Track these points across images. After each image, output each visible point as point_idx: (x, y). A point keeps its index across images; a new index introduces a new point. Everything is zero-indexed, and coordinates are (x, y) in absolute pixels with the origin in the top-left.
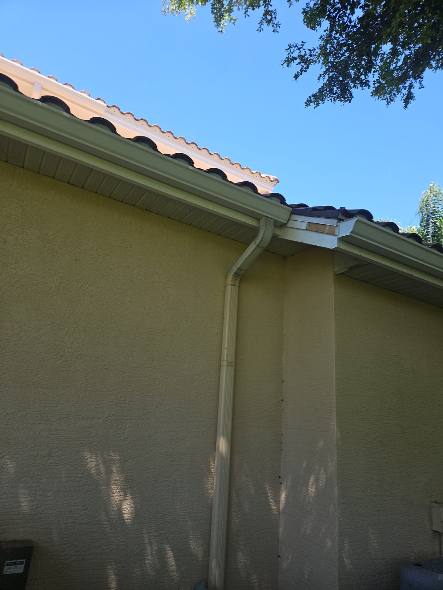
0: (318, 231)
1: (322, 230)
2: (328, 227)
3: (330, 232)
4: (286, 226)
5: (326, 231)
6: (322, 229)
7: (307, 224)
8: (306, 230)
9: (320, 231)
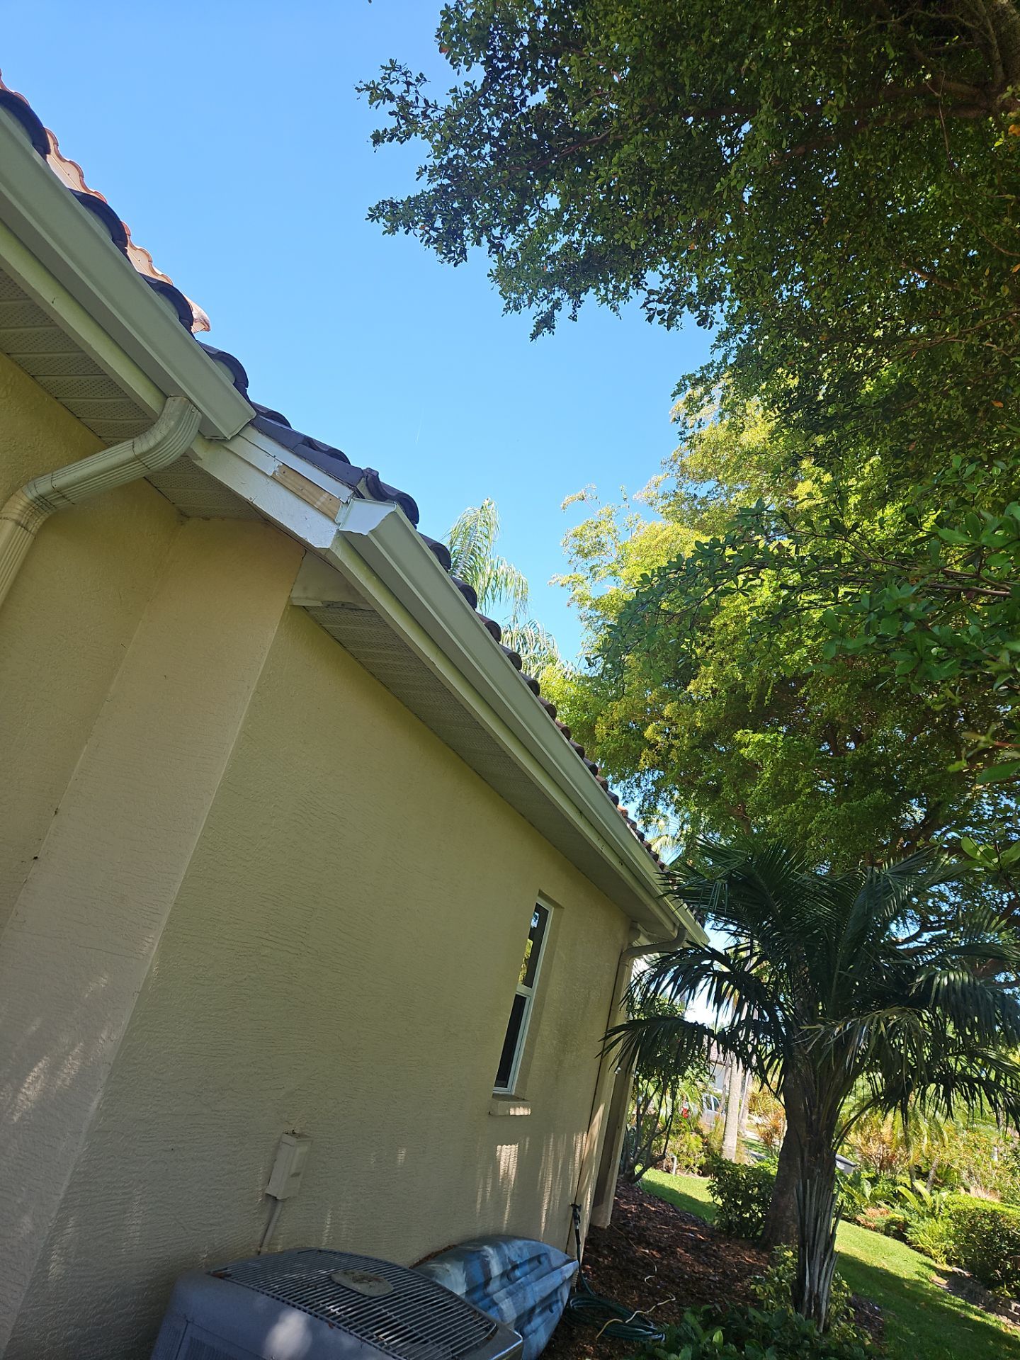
0: (299, 494)
1: (311, 497)
2: (326, 495)
3: (325, 509)
4: (225, 446)
5: (319, 503)
6: (311, 494)
7: (279, 466)
8: (272, 477)
9: (304, 497)
